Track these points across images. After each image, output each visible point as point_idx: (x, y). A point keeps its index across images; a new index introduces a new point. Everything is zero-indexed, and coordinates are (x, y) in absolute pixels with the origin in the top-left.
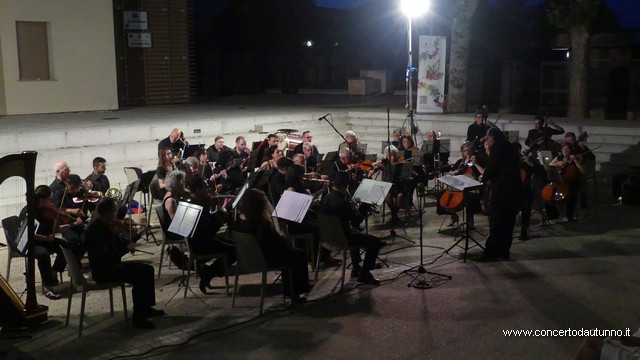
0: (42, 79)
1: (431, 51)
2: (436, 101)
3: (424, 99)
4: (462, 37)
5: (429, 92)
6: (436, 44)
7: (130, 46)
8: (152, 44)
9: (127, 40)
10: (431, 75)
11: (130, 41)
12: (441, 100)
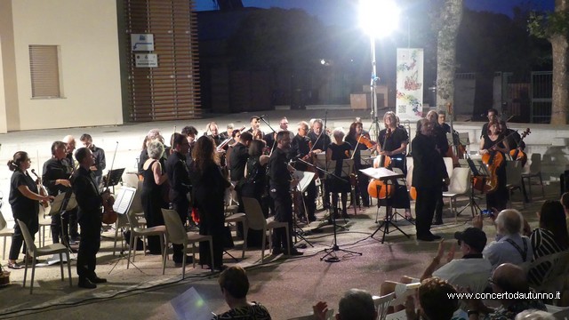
0: (52, 98)
1: (409, 62)
2: (415, 110)
3: (403, 108)
4: (447, 49)
5: (408, 101)
6: (414, 55)
7: (137, 66)
8: (158, 64)
9: (134, 60)
10: (409, 85)
11: (137, 61)
12: (420, 109)
